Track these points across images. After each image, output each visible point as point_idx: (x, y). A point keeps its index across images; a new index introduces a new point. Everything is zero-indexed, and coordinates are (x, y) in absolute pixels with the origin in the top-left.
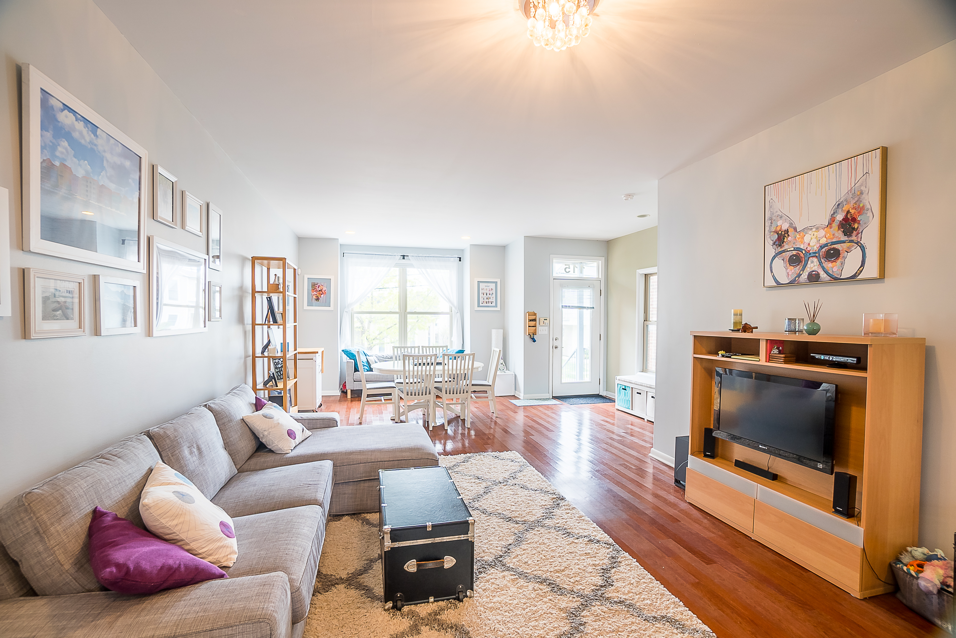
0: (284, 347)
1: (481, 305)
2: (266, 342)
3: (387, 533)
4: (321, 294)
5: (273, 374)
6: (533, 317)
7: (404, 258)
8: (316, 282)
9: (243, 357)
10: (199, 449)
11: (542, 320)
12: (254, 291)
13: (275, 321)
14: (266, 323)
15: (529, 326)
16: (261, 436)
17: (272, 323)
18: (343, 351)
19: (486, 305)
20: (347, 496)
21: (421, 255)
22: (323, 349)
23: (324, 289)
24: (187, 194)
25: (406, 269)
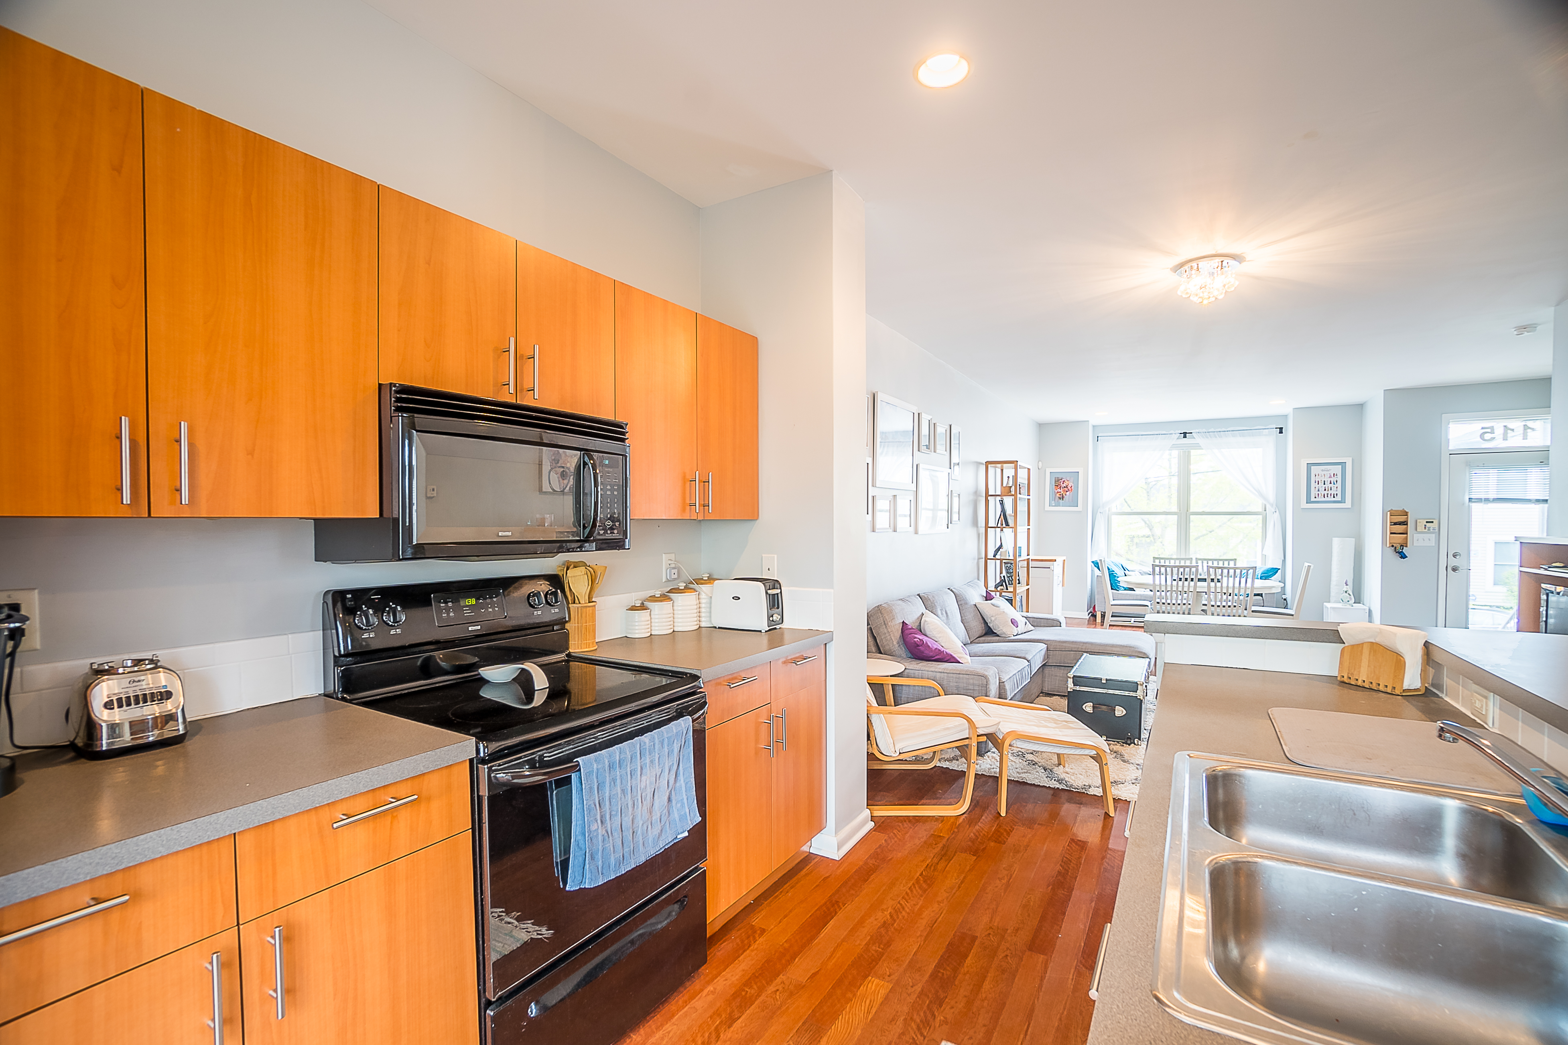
0: (1017, 550)
1: (1313, 499)
2: (998, 545)
3: (1070, 678)
4: (1067, 492)
5: (1004, 577)
6: (1402, 519)
7: (1185, 437)
8: (1060, 476)
9: (977, 558)
10: (946, 613)
11: (1421, 524)
12: (987, 495)
13: (1007, 524)
14: (999, 525)
15: (1391, 533)
16: (990, 621)
17: (1004, 525)
18: (1093, 562)
19: (1323, 499)
20: (1058, 678)
21: (1212, 430)
22: (1064, 558)
23: (1070, 485)
24: (937, 424)
25: (1189, 453)
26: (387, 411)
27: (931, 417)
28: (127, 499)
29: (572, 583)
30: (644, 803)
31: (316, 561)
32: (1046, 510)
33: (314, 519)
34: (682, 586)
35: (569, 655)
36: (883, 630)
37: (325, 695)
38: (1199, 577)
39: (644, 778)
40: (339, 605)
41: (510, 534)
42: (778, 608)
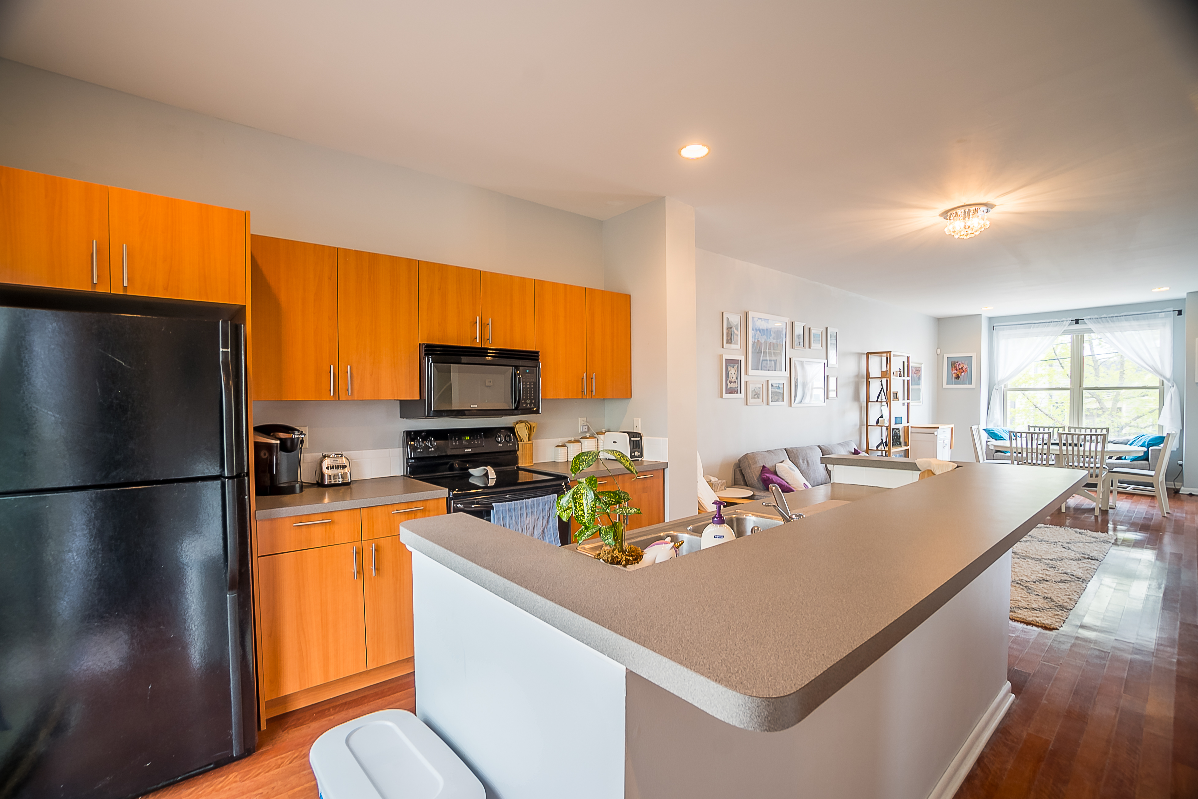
0: (891, 420)
2: (879, 415)
4: (962, 372)
7: (1077, 323)
8: (956, 360)
10: (807, 462)
12: (868, 377)
14: (879, 400)
18: (984, 431)
21: (1105, 316)
22: (952, 426)
23: (965, 367)
24: (812, 328)
25: (1082, 337)
26: (422, 354)
27: (805, 324)
28: (332, 394)
29: (520, 432)
30: (529, 531)
31: (400, 417)
32: (944, 387)
33: (400, 401)
34: (588, 435)
35: (518, 467)
36: (748, 470)
37: (403, 475)
38: (1052, 441)
39: (528, 519)
40: (409, 438)
41: (476, 406)
42: (639, 448)
